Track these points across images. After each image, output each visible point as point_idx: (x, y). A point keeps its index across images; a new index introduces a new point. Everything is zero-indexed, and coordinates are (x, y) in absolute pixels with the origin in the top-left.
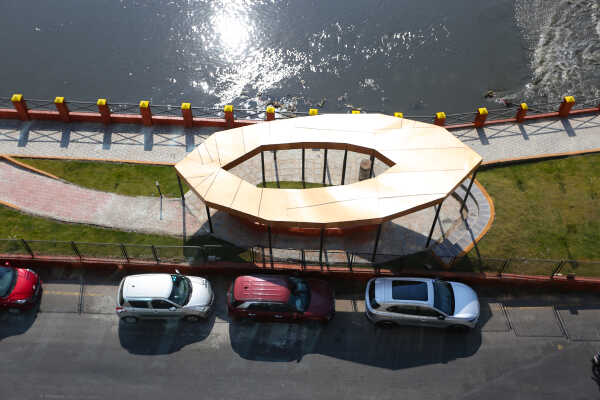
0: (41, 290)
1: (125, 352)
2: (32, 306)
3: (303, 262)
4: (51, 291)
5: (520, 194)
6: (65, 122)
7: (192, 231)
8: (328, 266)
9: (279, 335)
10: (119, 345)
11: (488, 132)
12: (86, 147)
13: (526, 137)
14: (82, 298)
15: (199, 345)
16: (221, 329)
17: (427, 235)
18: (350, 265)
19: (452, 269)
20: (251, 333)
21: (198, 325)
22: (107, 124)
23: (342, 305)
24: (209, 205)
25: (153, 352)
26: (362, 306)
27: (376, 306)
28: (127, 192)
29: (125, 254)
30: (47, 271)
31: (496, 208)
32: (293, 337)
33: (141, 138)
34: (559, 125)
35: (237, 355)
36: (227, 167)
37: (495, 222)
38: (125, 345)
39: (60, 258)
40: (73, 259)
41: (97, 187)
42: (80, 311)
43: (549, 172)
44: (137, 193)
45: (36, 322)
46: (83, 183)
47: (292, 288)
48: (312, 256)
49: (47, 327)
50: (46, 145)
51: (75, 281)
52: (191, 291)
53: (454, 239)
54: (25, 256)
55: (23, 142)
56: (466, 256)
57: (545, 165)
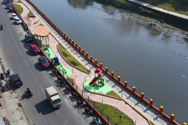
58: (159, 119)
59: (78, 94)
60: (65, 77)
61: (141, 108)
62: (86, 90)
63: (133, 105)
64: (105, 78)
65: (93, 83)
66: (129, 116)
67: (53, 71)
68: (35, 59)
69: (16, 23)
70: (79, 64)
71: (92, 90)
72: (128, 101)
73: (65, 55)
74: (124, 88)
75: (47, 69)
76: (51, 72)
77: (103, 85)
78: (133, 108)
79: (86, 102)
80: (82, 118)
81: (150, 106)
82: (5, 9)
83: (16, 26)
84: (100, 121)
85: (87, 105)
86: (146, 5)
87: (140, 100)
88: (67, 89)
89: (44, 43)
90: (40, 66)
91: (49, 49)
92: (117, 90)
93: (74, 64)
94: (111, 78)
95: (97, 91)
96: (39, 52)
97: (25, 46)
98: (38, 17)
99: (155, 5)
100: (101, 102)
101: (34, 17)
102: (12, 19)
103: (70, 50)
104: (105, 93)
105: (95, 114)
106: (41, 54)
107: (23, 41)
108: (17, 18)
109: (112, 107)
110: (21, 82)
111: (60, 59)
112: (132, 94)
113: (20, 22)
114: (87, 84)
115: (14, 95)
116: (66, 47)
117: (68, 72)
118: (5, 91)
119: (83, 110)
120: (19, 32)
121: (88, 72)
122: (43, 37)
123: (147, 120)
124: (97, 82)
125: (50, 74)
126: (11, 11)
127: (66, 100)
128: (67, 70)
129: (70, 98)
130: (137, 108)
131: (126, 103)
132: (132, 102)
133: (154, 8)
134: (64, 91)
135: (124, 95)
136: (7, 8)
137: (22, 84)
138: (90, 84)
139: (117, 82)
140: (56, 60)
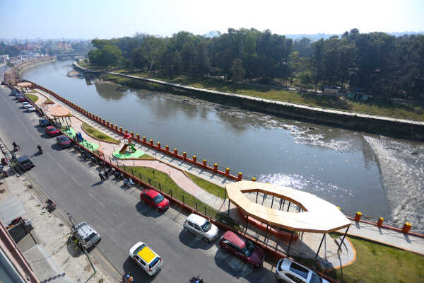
0: (168, 208)
1: (178, 240)
2: (162, 211)
3: (257, 239)
4: (171, 210)
5: (372, 256)
6: (204, 167)
7: (222, 210)
8: (267, 245)
9: (234, 263)
10: (178, 236)
11: (361, 224)
12: (206, 176)
13: (381, 234)
14: (177, 216)
15: (203, 251)
16: (214, 250)
17: (316, 252)
18: (276, 249)
19: (325, 273)
20: (224, 257)
21: (207, 243)
22: (215, 172)
23: (266, 265)
24: (230, 200)
25: (187, 244)
26: (275, 270)
27: (280, 269)
28: (209, 192)
29: (197, 208)
30: (173, 203)
31: (357, 257)
32: (240, 267)
33: (222, 180)
34: (402, 235)
35: (214, 262)
36: (243, 192)
37: (355, 262)
38: (180, 237)
39: (178, 201)
40: (182, 203)
41: (201, 187)
42: (174, 220)
43: (393, 253)
44: (211, 193)
45: (161, 217)
46: (198, 184)
47: (247, 245)
48: (262, 238)
49: (162, 220)
50: (195, 172)
51: (178, 211)
52: (210, 229)
53: (330, 260)
54: (170, 196)
55: (190, 169)
56: (334, 271)
57: (391, 249)
58: (193, 168)
59: (106, 162)
60: (91, 150)
61: (175, 163)
62: (115, 158)
63: (168, 162)
64: (137, 146)
65: (123, 151)
66: (163, 171)
67: (75, 148)
68: (53, 141)
69: (28, 111)
70: (107, 137)
71: (123, 157)
72: (162, 160)
73: (90, 131)
74: (158, 150)
75: (68, 147)
76: (73, 150)
77: (135, 150)
78: (168, 165)
79: (115, 168)
80: (112, 185)
81: (184, 160)
82: (14, 100)
83: (28, 114)
84: (131, 181)
85: (117, 170)
86: (178, 85)
87: (175, 156)
88: (94, 161)
89: (64, 125)
90: (60, 146)
91: (71, 128)
92: (151, 153)
93: (101, 138)
94: (144, 144)
95: (127, 157)
96: (56, 133)
97: (39, 131)
98: (58, 103)
99: (187, 84)
100: (132, 165)
101: (52, 103)
102: (23, 108)
103: (96, 127)
104: (137, 157)
105: (126, 176)
106: (61, 133)
107: (36, 127)
108: (29, 105)
109: (145, 167)
110: (32, 163)
111: (84, 135)
112: (166, 153)
113: (34, 109)
114: (117, 153)
115: (22, 178)
116: (92, 125)
117: (94, 145)
118: (7, 176)
119: (113, 177)
120: (32, 119)
121: (118, 143)
122: (62, 117)
123: (181, 171)
124: (128, 149)
125: (73, 152)
126: (21, 101)
127: (92, 172)
128: (92, 144)
129: (97, 169)
130: (172, 164)
131: (160, 162)
132: (167, 160)
133: (186, 87)
134: (89, 164)
135: (159, 156)
136: (17, 99)
137: (33, 166)
138: (120, 152)
139: (151, 146)
140: (79, 136)
